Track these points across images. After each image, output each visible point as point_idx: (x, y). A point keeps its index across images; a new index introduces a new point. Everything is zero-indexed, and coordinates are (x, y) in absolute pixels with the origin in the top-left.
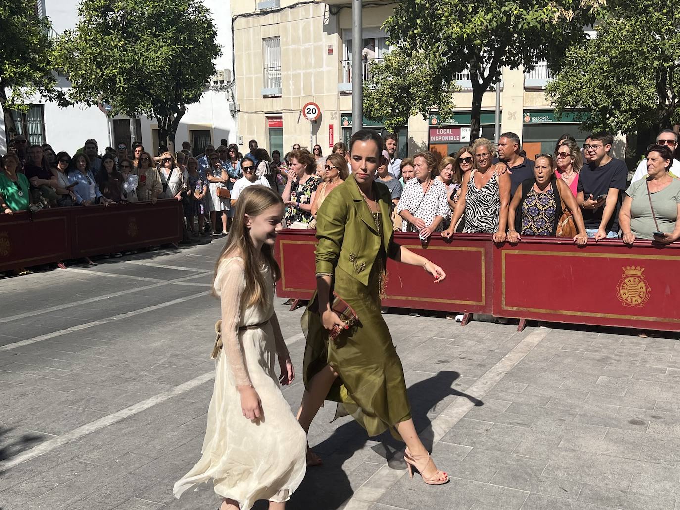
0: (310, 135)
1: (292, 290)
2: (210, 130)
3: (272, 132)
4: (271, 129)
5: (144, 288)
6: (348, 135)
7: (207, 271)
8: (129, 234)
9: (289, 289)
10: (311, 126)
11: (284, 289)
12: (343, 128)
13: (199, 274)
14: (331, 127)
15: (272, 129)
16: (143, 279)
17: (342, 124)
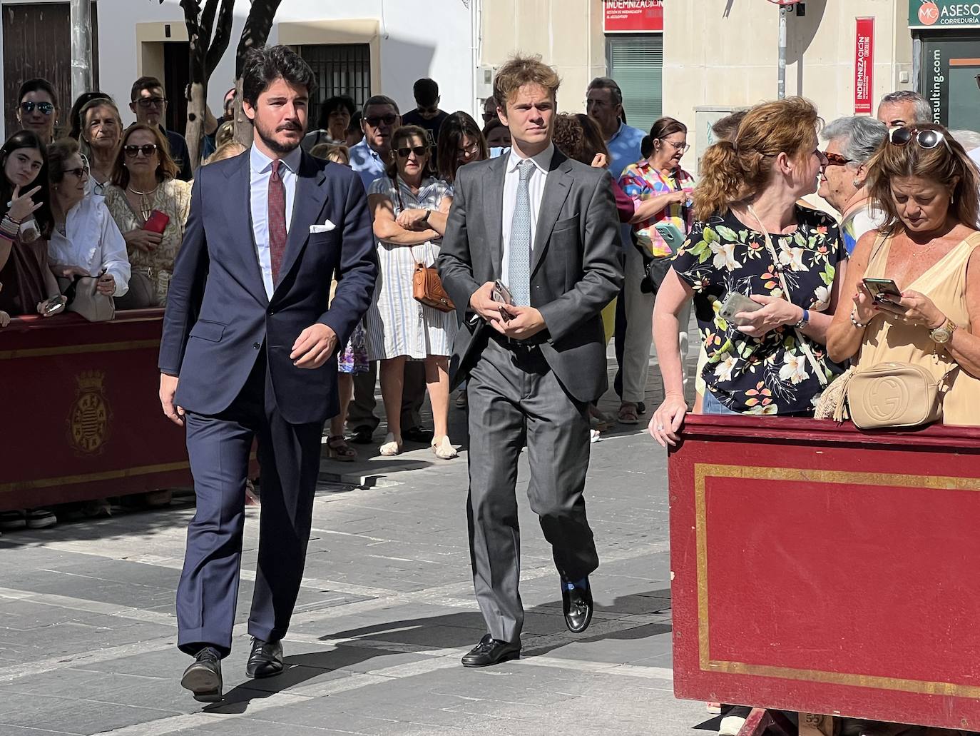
0: (776, 62)
1: (738, 668)
2: (367, 46)
3: (620, 50)
4: (613, 40)
5: (141, 649)
6: (937, 63)
7: (376, 592)
8: (78, 438)
9: (724, 666)
10: (783, 24)
11: (705, 664)
12: (915, 34)
13: (348, 602)
14: (865, 28)
15: (619, 40)
16: (134, 613)
17: (913, 18)
